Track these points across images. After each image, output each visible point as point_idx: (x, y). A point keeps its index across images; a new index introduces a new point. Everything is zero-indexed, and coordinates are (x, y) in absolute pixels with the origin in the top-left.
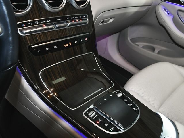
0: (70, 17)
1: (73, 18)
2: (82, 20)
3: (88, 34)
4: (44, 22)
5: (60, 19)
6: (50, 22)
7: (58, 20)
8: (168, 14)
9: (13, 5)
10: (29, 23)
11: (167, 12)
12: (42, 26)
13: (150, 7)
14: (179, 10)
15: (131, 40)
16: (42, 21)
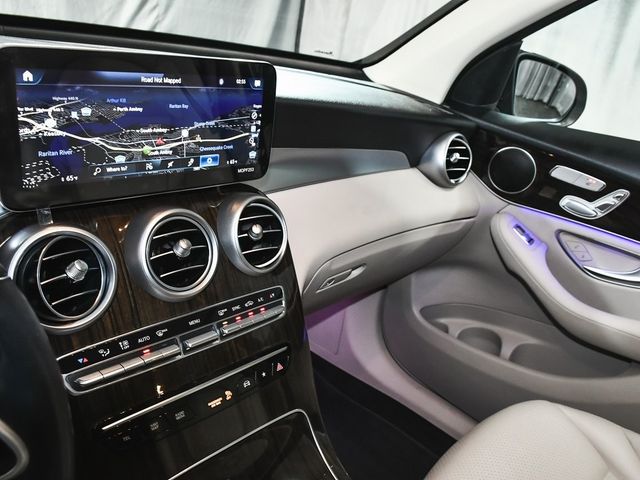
0: (229, 306)
1: (238, 307)
2: (267, 308)
3: (285, 348)
4: (147, 338)
5: (197, 321)
6: (166, 335)
7: (191, 323)
8: (531, 241)
9: (53, 307)
10: (101, 352)
11: (527, 236)
12: (140, 354)
13: (474, 222)
14: (560, 231)
15: (423, 311)
16: (141, 337)
